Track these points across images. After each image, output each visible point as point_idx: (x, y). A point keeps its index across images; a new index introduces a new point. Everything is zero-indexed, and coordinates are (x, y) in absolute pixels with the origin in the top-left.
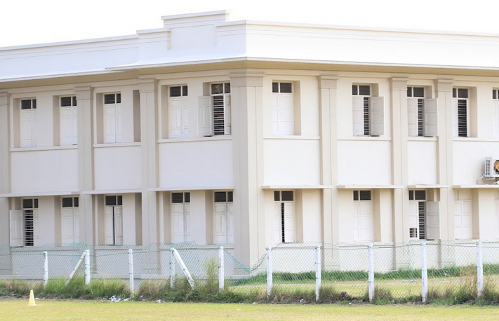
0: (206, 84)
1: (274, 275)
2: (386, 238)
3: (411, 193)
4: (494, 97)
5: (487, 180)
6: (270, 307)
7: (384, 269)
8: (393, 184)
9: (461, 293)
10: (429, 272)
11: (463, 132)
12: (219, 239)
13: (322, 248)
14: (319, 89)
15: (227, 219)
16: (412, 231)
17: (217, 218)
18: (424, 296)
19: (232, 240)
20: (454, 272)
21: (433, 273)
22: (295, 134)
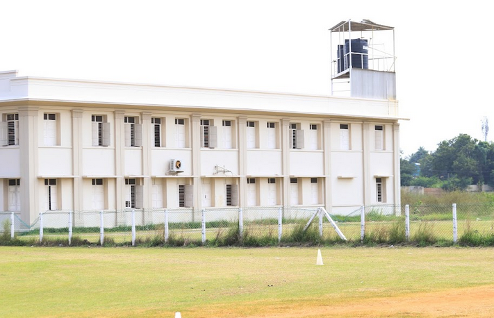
0: (4, 115)
1: (44, 229)
2: (111, 207)
3: (126, 180)
4: (176, 123)
5: (172, 173)
6: (42, 248)
7: (110, 226)
8: (116, 175)
9: (156, 240)
10: (137, 227)
11: (157, 144)
12: (12, 208)
13: (73, 213)
14: (72, 117)
15: (16, 195)
16: (127, 203)
17: (11, 195)
18: (133, 242)
19: (19, 208)
20: (151, 227)
21: (138, 228)
22: (57, 145)
